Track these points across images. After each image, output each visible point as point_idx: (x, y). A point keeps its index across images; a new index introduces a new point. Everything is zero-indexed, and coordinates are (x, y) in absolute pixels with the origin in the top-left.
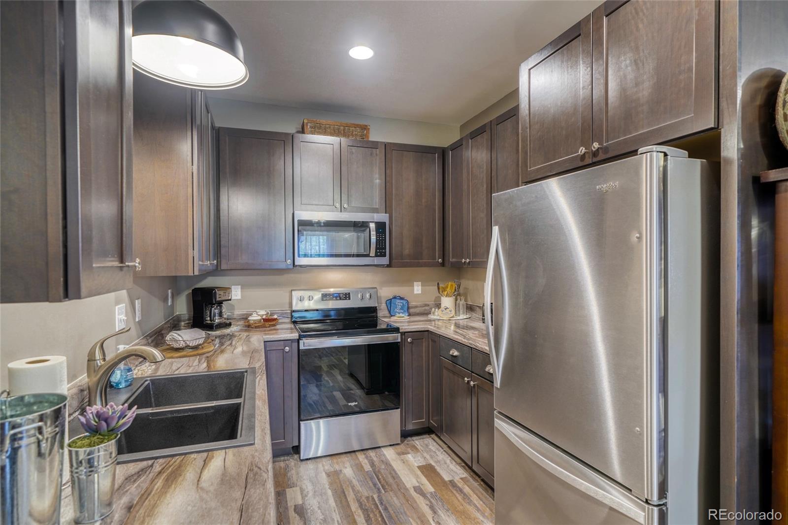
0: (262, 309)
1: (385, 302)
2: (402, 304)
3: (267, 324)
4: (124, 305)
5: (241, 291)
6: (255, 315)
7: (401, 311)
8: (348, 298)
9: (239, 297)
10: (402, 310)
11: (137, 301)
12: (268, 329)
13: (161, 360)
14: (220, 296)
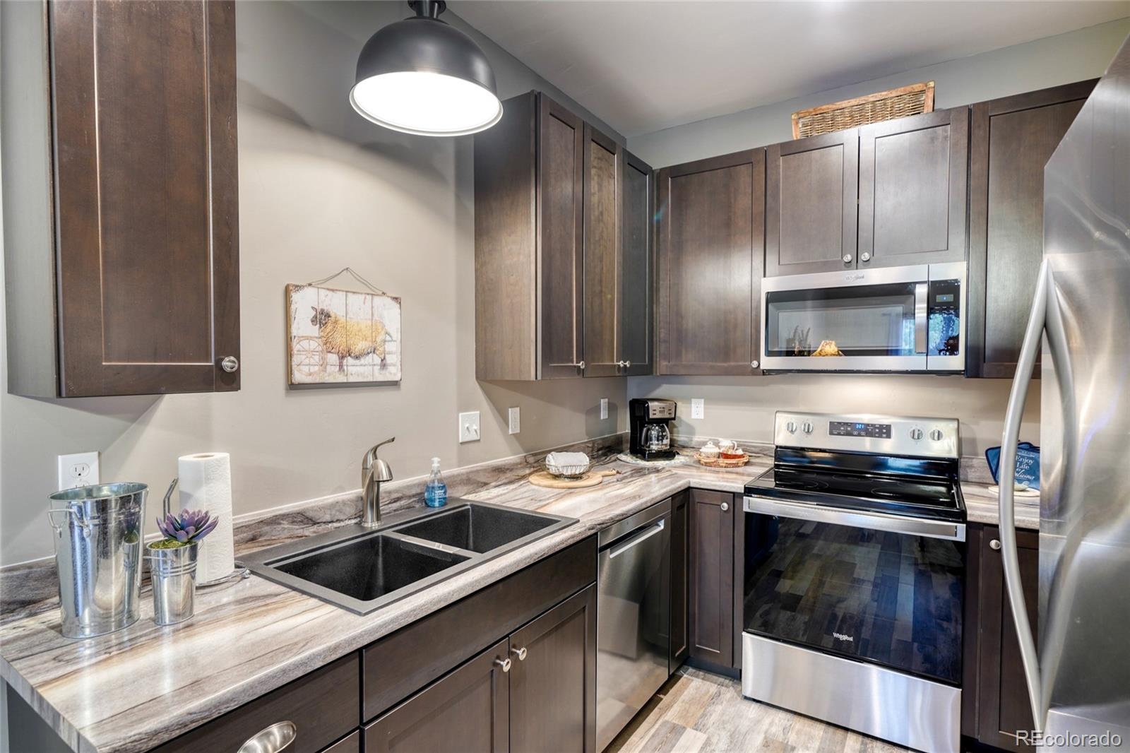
0: (726, 437)
1: (984, 453)
2: (1031, 462)
3: (722, 461)
4: (478, 412)
5: (705, 408)
6: (710, 445)
7: (1028, 477)
8: (884, 435)
9: (701, 416)
10: (1032, 475)
11: (510, 409)
12: (724, 469)
13: (385, 479)
14: (655, 412)
